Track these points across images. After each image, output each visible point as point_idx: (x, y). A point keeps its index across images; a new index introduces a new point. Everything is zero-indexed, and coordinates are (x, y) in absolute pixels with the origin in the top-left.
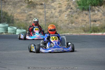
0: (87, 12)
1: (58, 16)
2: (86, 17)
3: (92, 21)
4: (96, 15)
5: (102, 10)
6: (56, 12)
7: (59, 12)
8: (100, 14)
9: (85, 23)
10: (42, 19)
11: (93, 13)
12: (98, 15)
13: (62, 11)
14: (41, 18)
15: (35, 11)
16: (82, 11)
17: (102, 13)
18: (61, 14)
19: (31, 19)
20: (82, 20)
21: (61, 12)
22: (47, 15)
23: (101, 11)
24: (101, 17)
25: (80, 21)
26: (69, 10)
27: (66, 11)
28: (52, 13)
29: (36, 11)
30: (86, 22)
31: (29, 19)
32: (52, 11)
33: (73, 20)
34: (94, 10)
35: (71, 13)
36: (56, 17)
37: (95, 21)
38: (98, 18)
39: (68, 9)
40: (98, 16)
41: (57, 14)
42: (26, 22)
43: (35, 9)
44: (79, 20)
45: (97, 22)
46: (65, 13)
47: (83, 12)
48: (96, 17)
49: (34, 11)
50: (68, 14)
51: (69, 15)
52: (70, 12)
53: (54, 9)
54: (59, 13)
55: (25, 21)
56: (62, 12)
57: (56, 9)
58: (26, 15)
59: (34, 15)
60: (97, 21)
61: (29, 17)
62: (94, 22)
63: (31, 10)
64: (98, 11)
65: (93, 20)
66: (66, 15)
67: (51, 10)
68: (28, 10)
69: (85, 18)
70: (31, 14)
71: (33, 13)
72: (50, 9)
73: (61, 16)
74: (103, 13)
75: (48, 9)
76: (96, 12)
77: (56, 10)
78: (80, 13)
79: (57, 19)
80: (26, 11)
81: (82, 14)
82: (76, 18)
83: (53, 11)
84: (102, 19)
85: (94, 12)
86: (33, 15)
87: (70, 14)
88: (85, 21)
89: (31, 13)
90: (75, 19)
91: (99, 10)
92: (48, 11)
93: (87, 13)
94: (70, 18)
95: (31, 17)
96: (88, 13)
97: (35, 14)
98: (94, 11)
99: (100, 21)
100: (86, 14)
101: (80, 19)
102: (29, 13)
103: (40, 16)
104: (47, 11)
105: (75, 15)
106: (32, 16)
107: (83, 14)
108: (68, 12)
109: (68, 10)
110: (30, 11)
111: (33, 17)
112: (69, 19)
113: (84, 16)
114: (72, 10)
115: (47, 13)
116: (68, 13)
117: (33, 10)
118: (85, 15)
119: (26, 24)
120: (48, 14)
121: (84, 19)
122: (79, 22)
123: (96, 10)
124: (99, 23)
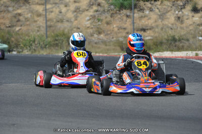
0: (128, 12)
1: (73, 19)
2: (126, 21)
3: (137, 31)
4: (146, 18)
5: (158, 8)
6: (68, 10)
7: (75, 11)
8: (154, 16)
9: (124, 34)
10: (41, 24)
11: (141, 14)
12: (150, 18)
13: (81, 9)
14: (38, 23)
15: (27, 7)
16: (119, 11)
17: (158, 15)
18: (78, 15)
19: (18, 23)
20: (120, 28)
21: (77, 10)
22: (52, 16)
23: (157, 11)
24: (156, 22)
25: (116, 29)
26: (95, 8)
27: (87, 10)
28: (61, 12)
29: (30, 8)
30: (126, 31)
31: (15, 24)
32: (60, 8)
33: (101, 27)
34: (141, 8)
35: (98, 14)
36: (68, 21)
37: (144, 30)
38: (150, 24)
39: (93, 5)
40: (150, 21)
41: (70, 15)
42: (9, 28)
43: (28, 5)
44: (113, 28)
45: (148, 32)
46: (86, 13)
47: (122, 11)
48: (145, 22)
49: (27, 9)
50: (91, 16)
51: (93, 17)
52: (97, 11)
53: (66, 6)
54: (75, 13)
55: (7, 27)
56: (80, 11)
57: (69, 6)
58: (9, 15)
59: (26, 16)
60: (148, 29)
61: (16, 20)
62: (142, 32)
63: (21, 7)
64: (151, 10)
65: (141, 27)
66: (88, 18)
67: (58, 7)
68: (13, 7)
69: (126, 24)
70: (20, 15)
71: (24, 12)
72: (57, 5)
73: (79, 19)
74: (159, 13)
75: (54, 5)
76: (147, 12)
77: (68, 8)
78: (116, 13)
79: (69, 24)
80: (10, 9)
81: (119, 16)
82: (108, 23)
83: (64, 10)
84: (157, 26)
85: (143, 12)
86: (24, 17)
87: (97, 16)
88: (125, 29)
89: (19, 11)
90: (106, 25)
91: (153, 8)
92: (54, 9)
93: (128, 14)
94: (96, 22)
95: (19, 21)
96: (131, 14)
97: (28, 14)
98: (142, 10)
99: (153, 30)
100: (127, 16)
101: (115, 26)
102: (16, 12)
103: (38, 18)
104: (52, 8)
105: (106, 18)
106: (21, 18)
107: (122, 15)
108: (92, 10)
109: (92, 8)
110: (18, 9)
111: (24, 20)
112: (94, 26)
113: (122, 20)
114: (99, 7)
115: (52, 12)
116: (91, 13)
117: (24, 7)
118: (125, 18)
119: (9, 32)
120: (53, 14)
121: (123, 24)
122: (113, 31)
123: (146, 8)
124: (152, 34)
